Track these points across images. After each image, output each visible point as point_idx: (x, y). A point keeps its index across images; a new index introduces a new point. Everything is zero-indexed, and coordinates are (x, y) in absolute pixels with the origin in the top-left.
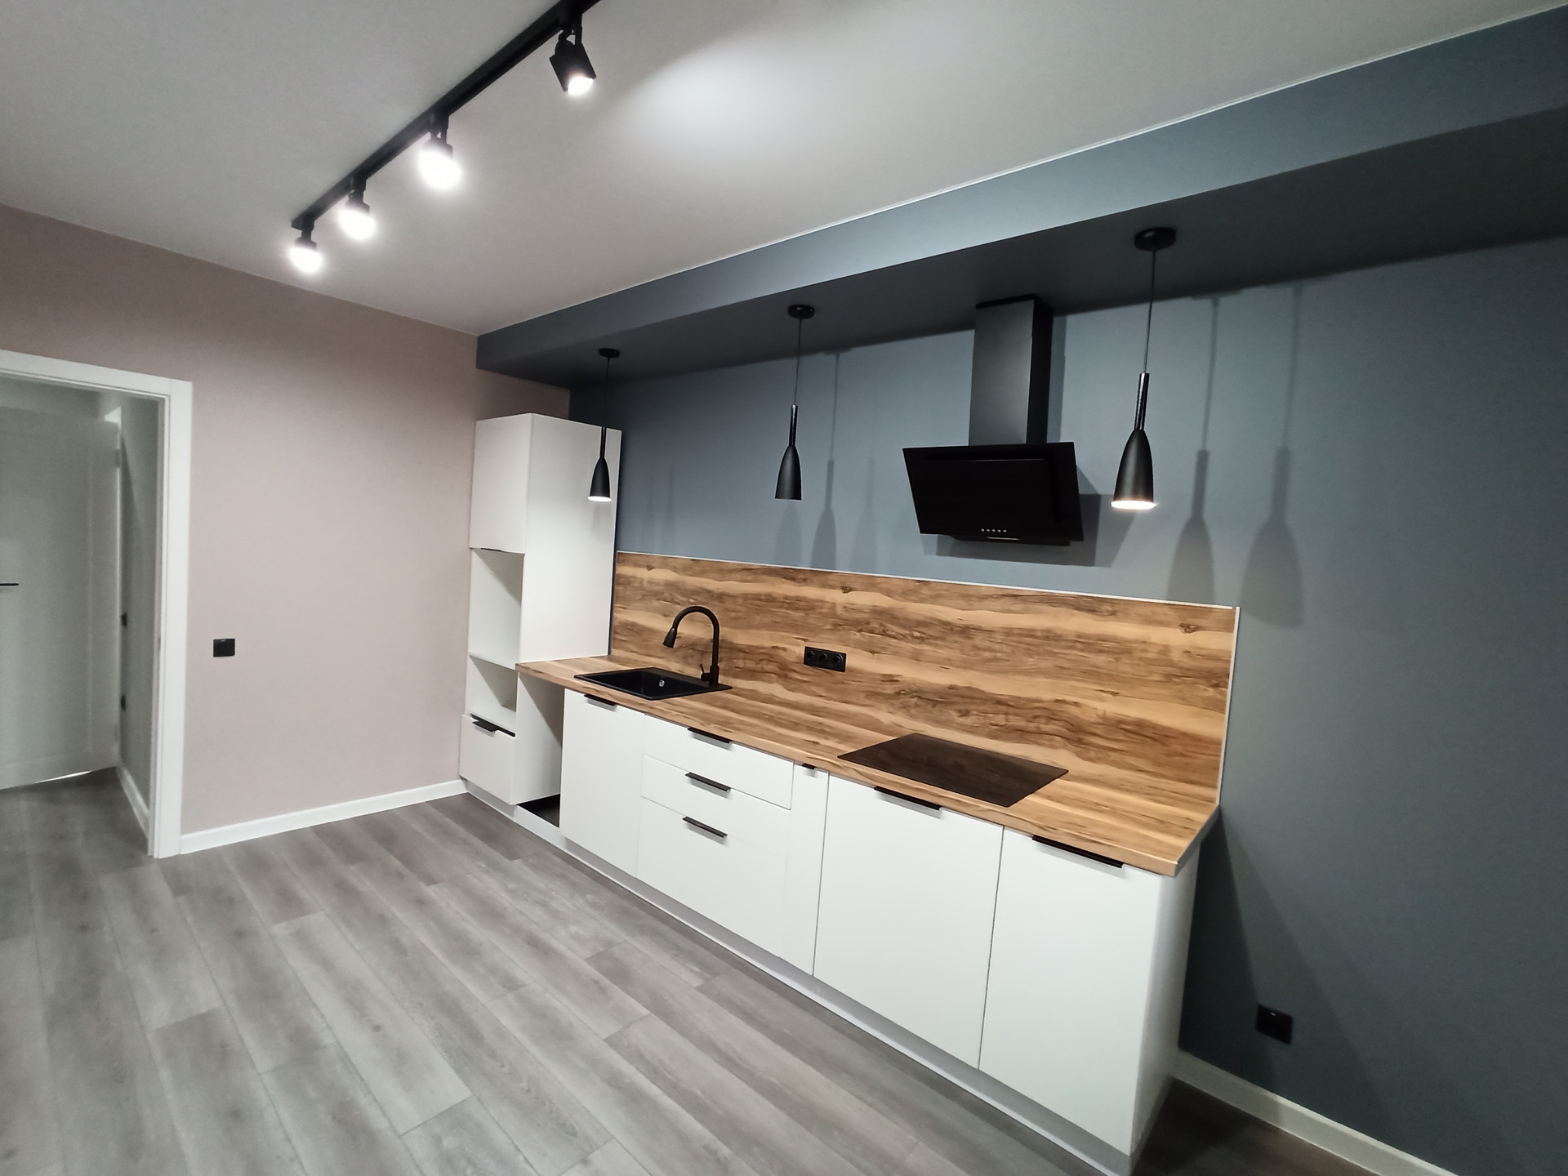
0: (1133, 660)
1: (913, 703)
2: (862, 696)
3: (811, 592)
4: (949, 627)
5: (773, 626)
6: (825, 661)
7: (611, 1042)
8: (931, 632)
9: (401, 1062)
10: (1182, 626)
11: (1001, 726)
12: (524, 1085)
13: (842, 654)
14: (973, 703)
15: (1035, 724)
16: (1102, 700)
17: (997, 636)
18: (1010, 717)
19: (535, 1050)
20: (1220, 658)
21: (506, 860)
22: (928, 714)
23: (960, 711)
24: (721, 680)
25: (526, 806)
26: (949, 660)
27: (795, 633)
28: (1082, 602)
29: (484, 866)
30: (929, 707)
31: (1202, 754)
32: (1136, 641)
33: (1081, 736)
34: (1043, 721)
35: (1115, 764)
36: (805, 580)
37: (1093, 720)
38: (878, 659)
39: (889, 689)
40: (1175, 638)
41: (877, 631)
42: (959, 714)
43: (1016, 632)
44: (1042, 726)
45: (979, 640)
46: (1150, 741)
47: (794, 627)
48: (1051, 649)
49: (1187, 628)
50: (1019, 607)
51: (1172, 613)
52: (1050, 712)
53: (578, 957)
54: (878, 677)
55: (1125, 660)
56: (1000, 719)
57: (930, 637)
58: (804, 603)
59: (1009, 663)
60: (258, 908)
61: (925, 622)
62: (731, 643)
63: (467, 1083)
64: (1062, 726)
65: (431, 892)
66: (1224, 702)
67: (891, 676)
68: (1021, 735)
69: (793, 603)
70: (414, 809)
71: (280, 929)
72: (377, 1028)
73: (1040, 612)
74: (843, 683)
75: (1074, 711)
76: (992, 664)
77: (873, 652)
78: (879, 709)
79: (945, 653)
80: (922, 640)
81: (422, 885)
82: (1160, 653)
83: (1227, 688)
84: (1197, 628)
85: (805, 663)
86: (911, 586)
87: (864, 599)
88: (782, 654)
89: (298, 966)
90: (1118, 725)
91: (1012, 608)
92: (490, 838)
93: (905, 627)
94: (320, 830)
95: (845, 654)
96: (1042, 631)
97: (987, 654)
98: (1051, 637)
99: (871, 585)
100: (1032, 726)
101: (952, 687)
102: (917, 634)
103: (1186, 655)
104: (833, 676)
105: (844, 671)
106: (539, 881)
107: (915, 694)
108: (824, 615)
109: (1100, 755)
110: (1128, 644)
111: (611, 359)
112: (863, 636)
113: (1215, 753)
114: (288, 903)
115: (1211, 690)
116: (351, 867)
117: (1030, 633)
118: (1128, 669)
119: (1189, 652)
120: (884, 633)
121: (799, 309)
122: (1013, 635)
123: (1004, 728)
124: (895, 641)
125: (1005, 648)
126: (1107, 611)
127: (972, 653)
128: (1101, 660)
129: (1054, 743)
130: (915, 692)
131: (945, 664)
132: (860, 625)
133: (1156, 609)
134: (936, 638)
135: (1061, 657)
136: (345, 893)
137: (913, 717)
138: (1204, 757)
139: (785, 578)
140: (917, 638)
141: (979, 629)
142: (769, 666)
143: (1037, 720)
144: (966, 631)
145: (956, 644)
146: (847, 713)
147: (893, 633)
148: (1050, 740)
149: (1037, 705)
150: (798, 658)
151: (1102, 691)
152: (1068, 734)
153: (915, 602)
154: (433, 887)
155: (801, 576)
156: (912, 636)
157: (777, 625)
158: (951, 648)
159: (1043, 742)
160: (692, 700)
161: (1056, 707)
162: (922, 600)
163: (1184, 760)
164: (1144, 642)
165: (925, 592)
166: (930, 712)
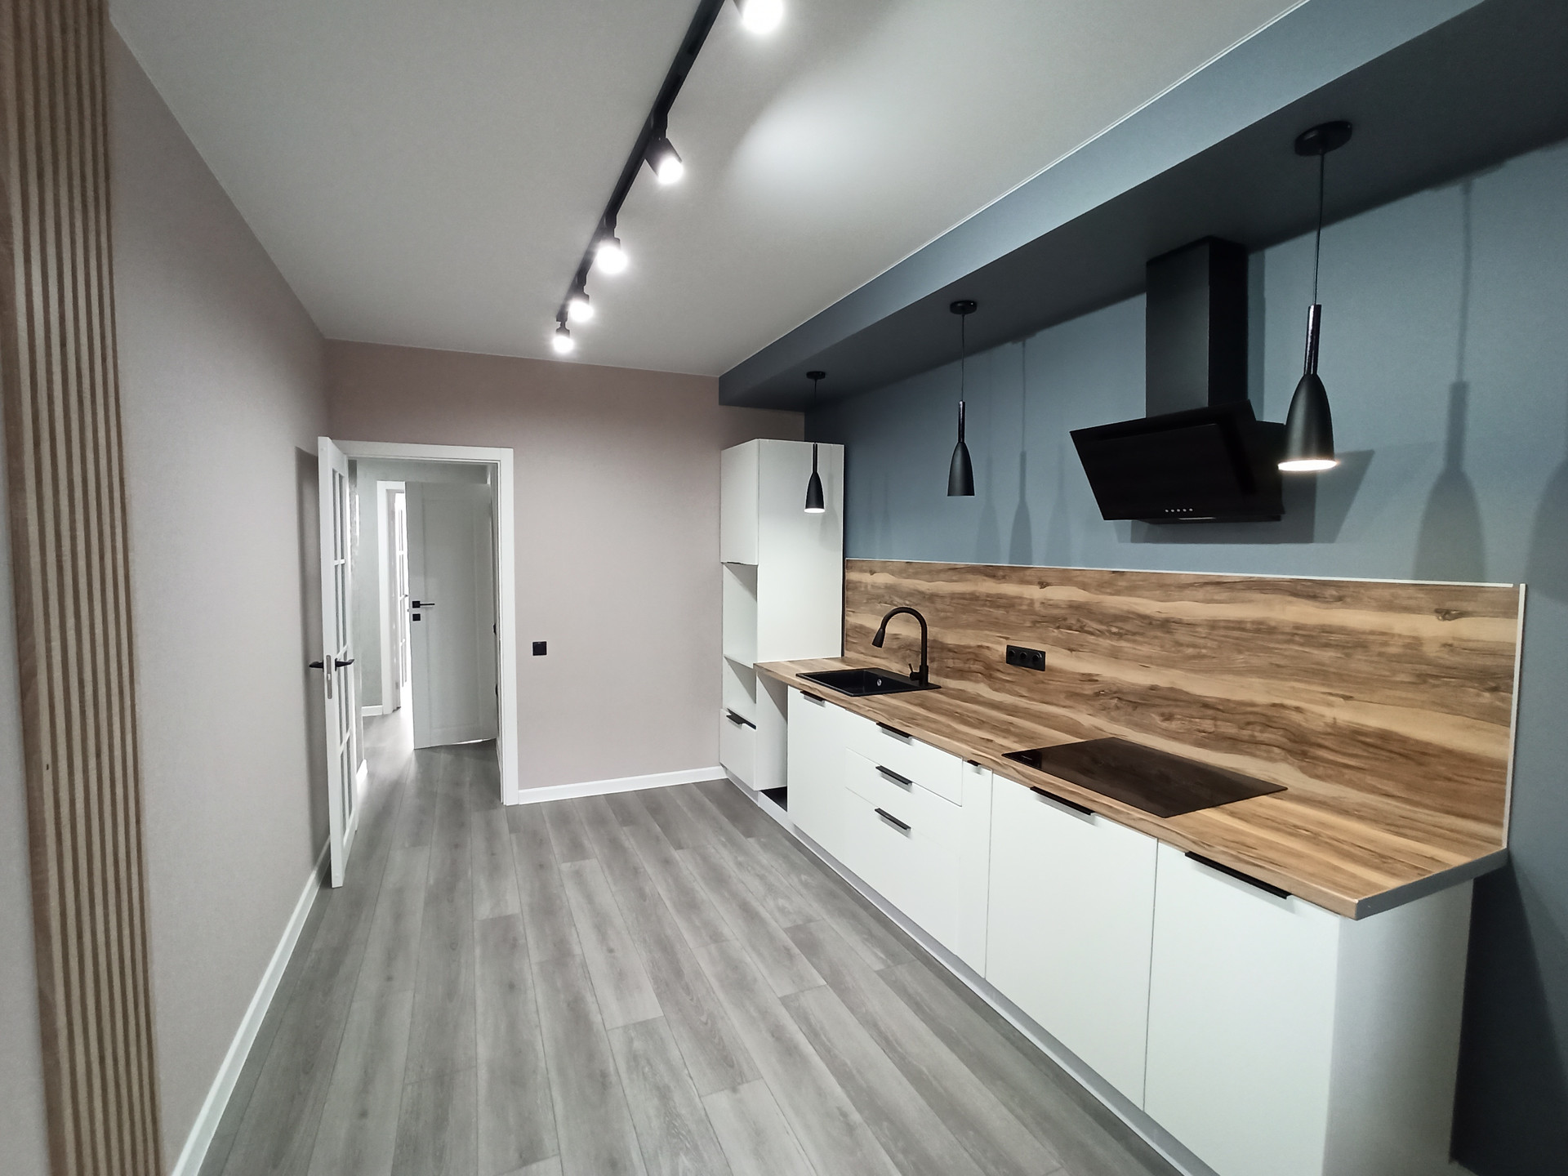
0: (1371, 656)
1: (1113, 704)
2: (1062, 696)
3: (1010, 589)
4: (1147, 621)
5: (977, 625)
6: (1026, 660)
7: (785, 1001)
8: (1128, 627)
9: (621, 979)
10: (1437, 611)
11: (1210, 733)
12: (704, 1019)
13: (1041, 652)
14: (1177, 706)
15: (1249, 732)
16: (1330, 705)
17: (1199, 629)
18: (1219, 723)
19: (721, 995)
20: (1502, 652)
21: (742, 836)
22: (1127, 717)
23: (1162, 715)
24: (932, 679)
25: (766, 792)
26: (1149, 657)
27: (1000, 632)
28: (1299, 587)
29: (724, 840)
30: (1130, 710)
31: (1477, 779)
32: (1372, 633)
33: (1306, 748)
34: (1258, 728)
35: (1350, 783)
36: (1004, 577)
37: (1320, 729)
38: (1078, 657)
39: (1088, 689)
40: (1430, 628)
41: (1075, 628)
42: (1162, 718)
43: (1222, 624)
44: (1256, 734)
45: (1182, 635)
46: (1401, 760)
47: (995, 625)
48: (1266, 644)
49: (1445, 614)
50: (1225, 595)
51: (1422, 596)
52: (1268, 718)
53: (778, 926)
54: (1078, 676)
55: (1359, 655)
56: (1208, 725)
57: (1128, 632)
58: (1004, 601)
59: (1214, 660)
60: (556, 848)
61: (1122, 616)
62: (941, 643)
63: (662, 1005)
64: (1281, 736)
65: (677, 855)
66: (1509, 712)
67: (1090, 675)
68: (1233, 744)
69: (994, 601)
70: (682, 788)
71: (566, 867)
72: (611, 951)
73: (1250, 601)
74: (1043, 682)
75: (1296, 717)
76: (1196, 662)
77: (1071, 650)
78: (1079, 711)
79: (1145, 650)
80: (1120, 636)
81: (672, 849)
82: (1407, 646)
83: (1512, 693)
84: (1461, 614)
85: (1007, 662)
86: (1107, 577)
87: (1060, 594)
88: (987, 652)
89: (572, 896)
90: (1354, 736)
91: (1217, 597)
92: (734, 818)
93: (1101, 622)
94: (610, 798)
95: (1045, 653)
96: (1253, 622)
97: (1190, 651)
98: (1264, 629)
99: (1066, 578)
100: (1246, 733)
101: (1153, 688)
102: (1114, 630)
103: (1447, 649)
104: (1034, 675)
105: (1044, 670)
106: (765, 858)
107: (1115, 695)
108: (1024, 612)
109: (1330, 772)
110: (1364, 637)
111: (819, 381)
112: (1061, 633)
113: (1500, 779)
114: (576, 849)
115: (1487, 695)
116: (624, 828)
117: (1238, 625)
118: (1365, 667)
119: (1451, 645)
120: (1081, 630)
121: (959, 305)
122: (1219, 628)
123: (1210, 735)
124: (1093, 637)
125: (1210, 643)
126: (1332, 596)
127: (1173, 649)
128: (1327, 656)
129: (1272, 755)
130: (1115, 693)
131: (1144, 662)
132: (1058, 622)
133: (1400, 592)
134: (1134, 634)
135: (1275, 653)
136: (615, 846)
137: (1113, 720)
138: (1482, 783)
139: (986, 576)
140: (1114, 634)
141: (1179, 622)
142: (975, 666)
143: (1250, 727)
144: (1166, 625)
145: (1156, 641)
146: (1046, 714)
147: (1091, 630)
148: (1269, 752)
149: (1249, 709)
150: (1001, 656)
151: (1330, 694)
152: (1289, 745)
153: (1111, 594)
154: (680, 851)
155: (1001, 573)
156: (1110, 632)
157: (981, 624)
158: (1150, 644)
159: (1258, 753)
160: (892, 697)
161: (1271, 712)
162: (1118, 593)
163: (1453, 785)
164: (1383, 634)
165: (1122, 583)
166: (1130, 715)
